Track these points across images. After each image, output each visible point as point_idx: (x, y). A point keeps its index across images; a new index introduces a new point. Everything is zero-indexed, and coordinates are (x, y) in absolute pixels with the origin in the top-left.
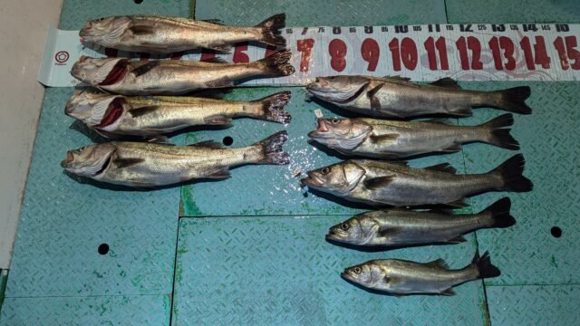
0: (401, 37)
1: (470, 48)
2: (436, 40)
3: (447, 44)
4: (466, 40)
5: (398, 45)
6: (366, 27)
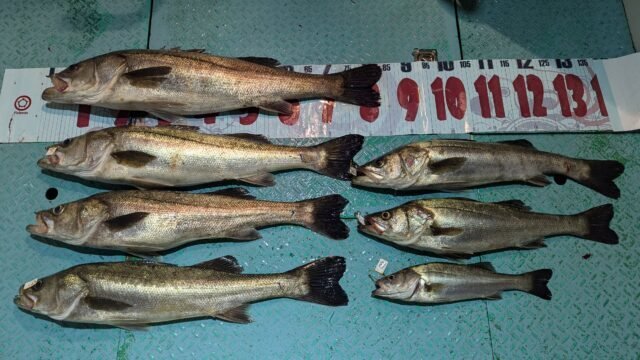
0: (445, 76)
1: (530, 90)
2: (488, 80)
3: (502, 85)
4: (525, 79)
5: (441, 87)
6: (403, 64)
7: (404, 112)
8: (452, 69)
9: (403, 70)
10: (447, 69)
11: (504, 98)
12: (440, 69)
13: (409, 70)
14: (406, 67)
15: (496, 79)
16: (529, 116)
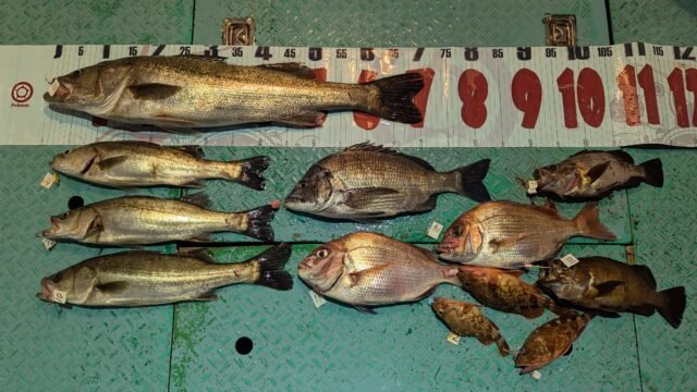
0: (577, 66)
1: (689, 89)
2: (638, 70)
3: (655, 81)
4: (684, 74)
5: (572, 82)
6: (520, 49)
7: (521, 115)
8: (587, 57)
9: (520, 57)
10: (580, 57)
11: (658, 97)
12: (571, 57)
13: (528, 57)
14: (524, 54)
15: (648, 69)
16: (688, 126)
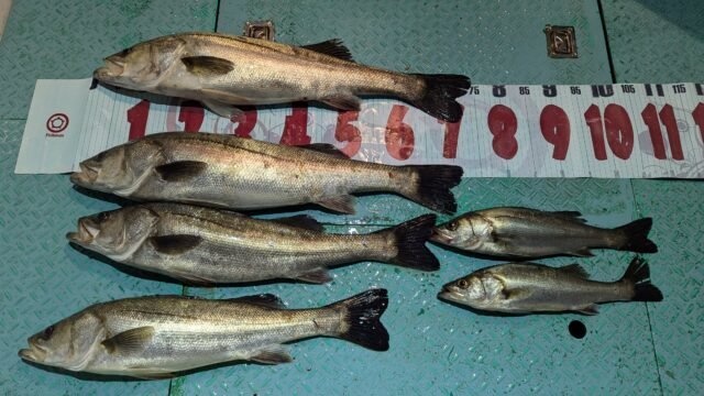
0: (602, 103)
2: (659, 109)
3: (677, 118)
5: (599, 116)
6: (545, 87)
7: (551, 147)
8: (610, 94)
9: (546, 93)
10: (603, 95)
11: (681, 134)
12: (595, 94)
13: (554, 94)
14: (550, 91)
15: (668, 110)
